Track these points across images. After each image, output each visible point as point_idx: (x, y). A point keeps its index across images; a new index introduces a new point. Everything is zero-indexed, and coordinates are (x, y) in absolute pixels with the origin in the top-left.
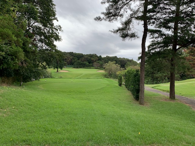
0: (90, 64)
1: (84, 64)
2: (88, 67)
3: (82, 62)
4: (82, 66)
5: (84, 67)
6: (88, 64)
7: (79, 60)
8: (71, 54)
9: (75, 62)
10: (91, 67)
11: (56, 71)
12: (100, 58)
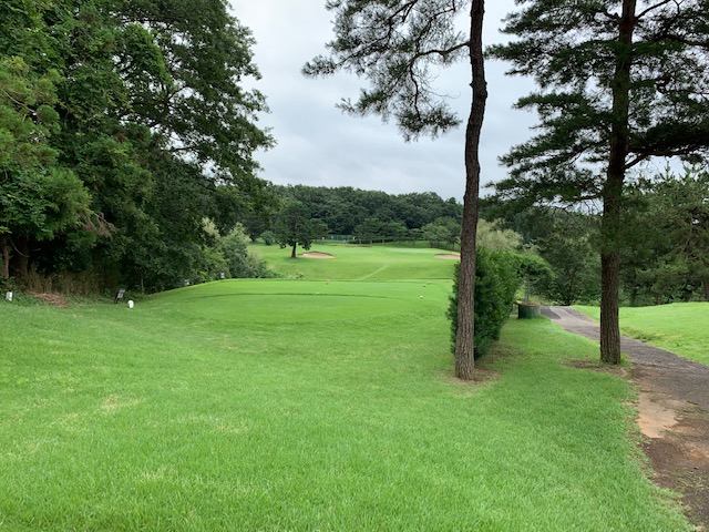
0: (411, 231)
1: (390, 231)
2: (405, 240)
3: (381, 224)
4: (383, 238)
5: (391, 241)
6: (404, 228)
7: (371, 213)
8: (346, 193)
9: (358, 222)
10: (417, 242)
11: (290, 254)
12: (450, 208)
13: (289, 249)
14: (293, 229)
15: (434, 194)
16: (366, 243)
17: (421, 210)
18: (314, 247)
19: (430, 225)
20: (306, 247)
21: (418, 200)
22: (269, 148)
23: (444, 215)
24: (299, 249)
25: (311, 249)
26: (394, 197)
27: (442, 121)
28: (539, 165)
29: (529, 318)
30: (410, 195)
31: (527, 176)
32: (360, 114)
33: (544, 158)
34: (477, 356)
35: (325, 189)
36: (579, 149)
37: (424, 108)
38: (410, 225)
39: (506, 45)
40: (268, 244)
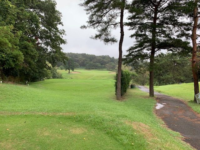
0: (102, 66)
1: (96, 66)
2: (100, 68)
3: (94, 64)
4: (94, 68)
5: (96, 68)
6: (100, 65)
7: (91, 61)
8: (84, 55)
9: (87, 63)
10: (104, 69)
11: (68, 72)
12: (113, 60)
13: (68, 71)
14: (69, 65)
15: (108, 56)
16: (89, 69)
17: (105, 60)
18: (75, 70)
19: (107, 64)
20: (73, 70)
21: (104, 57)
22: (65, 44)
23: (111, 62)
24: (71, 71)
25: (74, 71)
26: (97, 56)
27: (113, 40)
28: (136, 51)
29: (133, 88)
30: (102, 56)
31: (133, 54)
32: (95, 39)
33: (136, 50)
34: (121, 95)
35: (78, 54)
36: (144, 48)
37: (109, 38)
38: (102, 64)
39: (128, 22)
40: (62, 69)
